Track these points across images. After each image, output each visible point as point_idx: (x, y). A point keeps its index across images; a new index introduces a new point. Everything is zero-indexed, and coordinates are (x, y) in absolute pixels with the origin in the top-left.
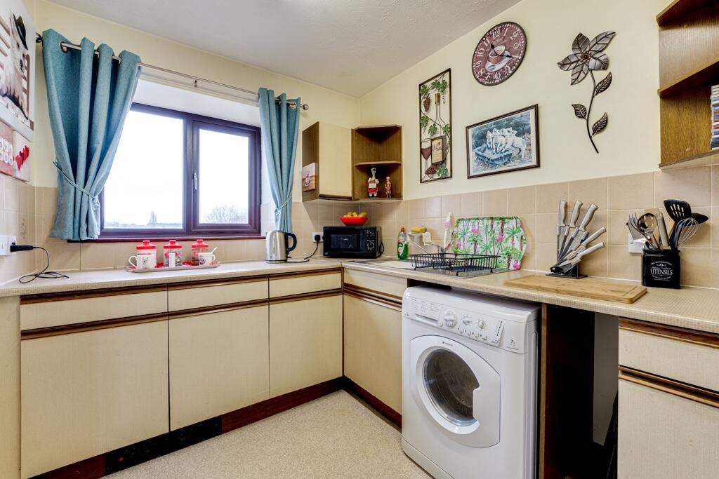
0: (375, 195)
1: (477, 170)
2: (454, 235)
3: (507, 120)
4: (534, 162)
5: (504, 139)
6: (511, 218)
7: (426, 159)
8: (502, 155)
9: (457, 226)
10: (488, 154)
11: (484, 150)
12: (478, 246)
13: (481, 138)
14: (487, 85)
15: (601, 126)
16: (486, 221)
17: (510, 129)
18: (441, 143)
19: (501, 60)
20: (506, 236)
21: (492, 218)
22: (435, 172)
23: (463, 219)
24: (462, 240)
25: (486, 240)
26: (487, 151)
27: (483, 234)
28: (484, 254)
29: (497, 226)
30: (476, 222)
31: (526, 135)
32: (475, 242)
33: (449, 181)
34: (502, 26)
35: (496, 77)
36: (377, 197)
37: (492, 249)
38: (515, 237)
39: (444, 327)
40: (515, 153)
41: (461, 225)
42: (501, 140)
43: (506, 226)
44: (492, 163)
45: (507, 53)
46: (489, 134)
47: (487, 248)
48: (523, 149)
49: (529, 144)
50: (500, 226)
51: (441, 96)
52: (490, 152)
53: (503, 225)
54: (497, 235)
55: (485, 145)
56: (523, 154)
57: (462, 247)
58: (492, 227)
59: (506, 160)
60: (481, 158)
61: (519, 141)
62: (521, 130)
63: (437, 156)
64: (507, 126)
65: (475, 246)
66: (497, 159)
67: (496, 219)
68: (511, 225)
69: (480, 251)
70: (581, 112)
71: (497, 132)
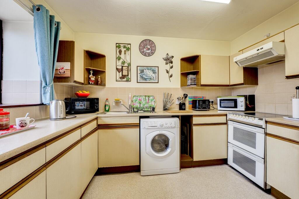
0: (93, 83)
1: (140, 80)
2: (132, 101)
3: (150, 68)
4: (157, 82)
5: (149, 73)
6: (151, 96)
7: (119, 72)
8: (149, 78)
9: (133, 98)
10: (144, 76)
11: (143, 75)
12: (141, 104)
13: (142, 71)
14: (144, 55)
15: (171, 76)
16: (143, 97)
17: (151, 71)
18: (127, 69)
19: (149, 50)
20: (150, 101)
21: (146, 96)
22: (124, 78)
23: (136, 96)
24: (135, 103)
25: (143, 102)
26: (144, 75)
27: (143, 101)
28: (143, 107)
29: (147, 98)
30: (140, 97)
31: (155, 74)
32: (140, 103)
33: (129, 82)
34: (150, 40)
35: (147, 54)
36: (94, 84)
37: (146, 105)
38: (153, 102)
39: (160, 127)
40: (152, 78)
41: (135, 98)
42: (148, 73)
43: (150, 98)
44: (146, 79)
45: (150, 49)
46: (145, 70)
47: (144, 105)
48: (155, 77)
49: (156, 76)
50: (148, 98)
51: (127, 52)
52: (145, 76)
53: (149, 98)
54: (147, 101)
55: (143, 73)
56: (154, 78)
57: (135, 105)
58: (146, 98)
59: (150, 79)
60: (142, 77)
61: (153, 75)
62: (154, 72)
63: (125, 73)
64: (150, 70)
65: (140, 104)
66: (147, 79)
67: (147, 96)
68: (151, 98)
69: (142, 106)
70: (168, 72)
71: (147, 71)
